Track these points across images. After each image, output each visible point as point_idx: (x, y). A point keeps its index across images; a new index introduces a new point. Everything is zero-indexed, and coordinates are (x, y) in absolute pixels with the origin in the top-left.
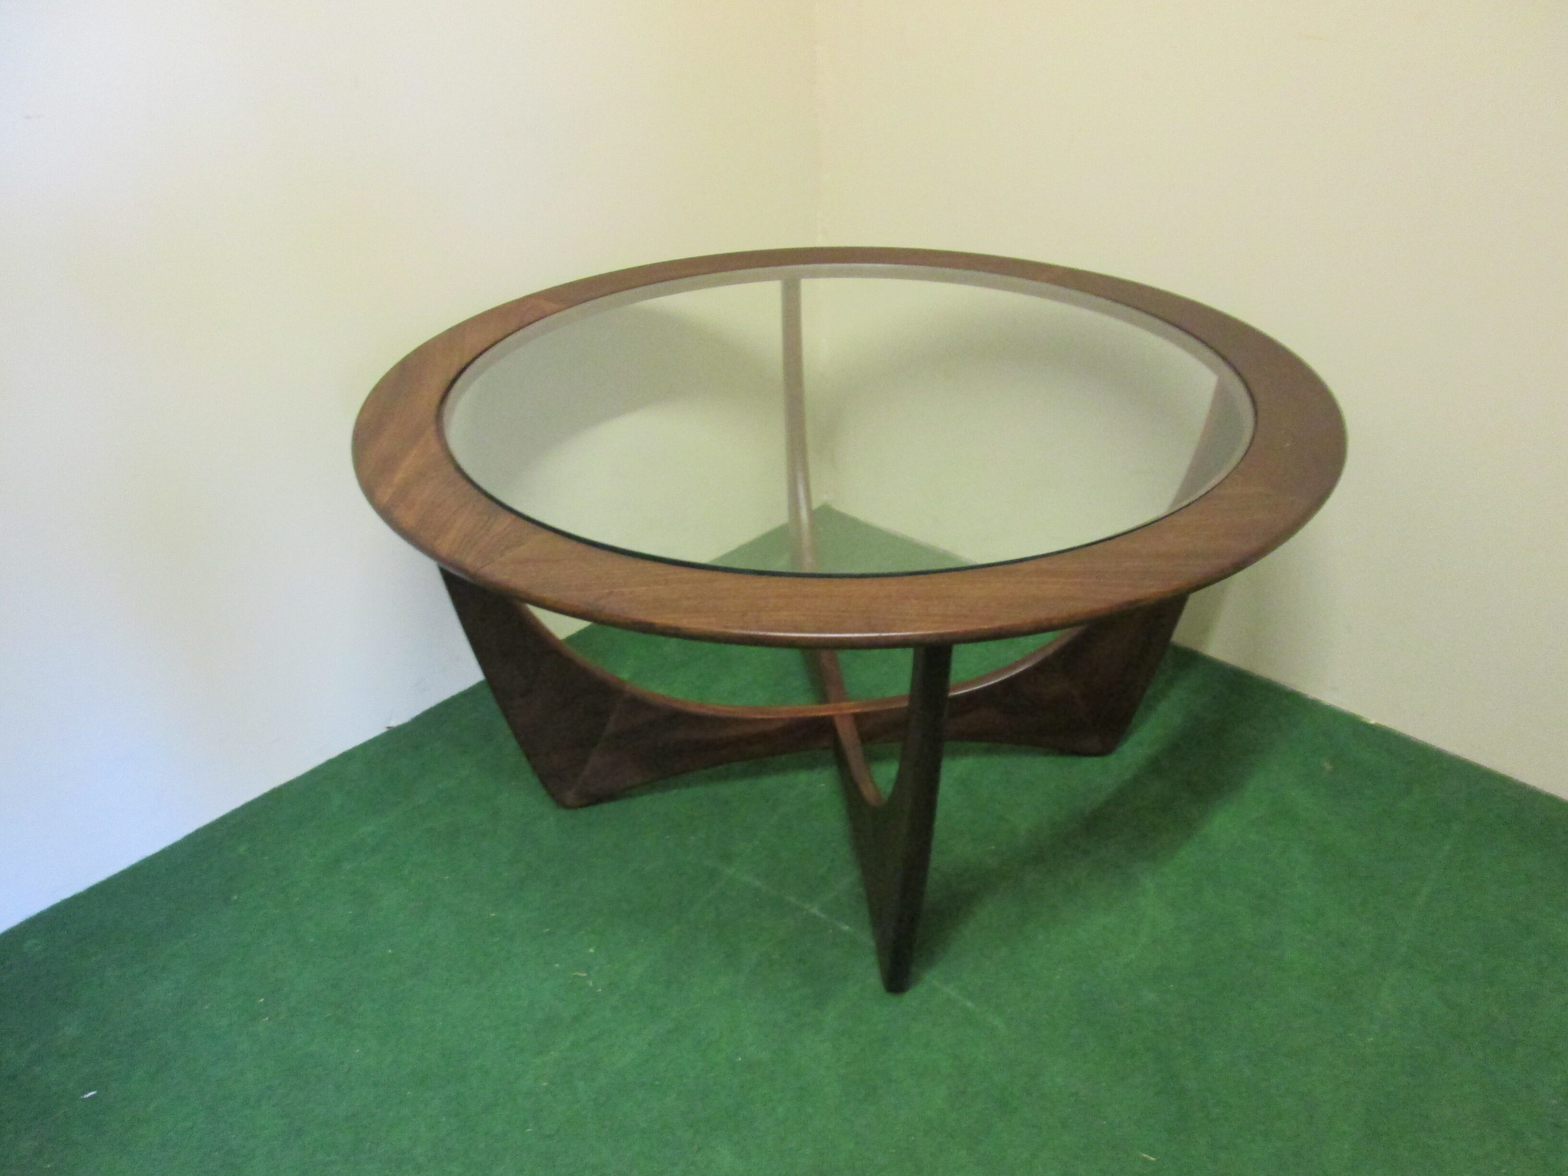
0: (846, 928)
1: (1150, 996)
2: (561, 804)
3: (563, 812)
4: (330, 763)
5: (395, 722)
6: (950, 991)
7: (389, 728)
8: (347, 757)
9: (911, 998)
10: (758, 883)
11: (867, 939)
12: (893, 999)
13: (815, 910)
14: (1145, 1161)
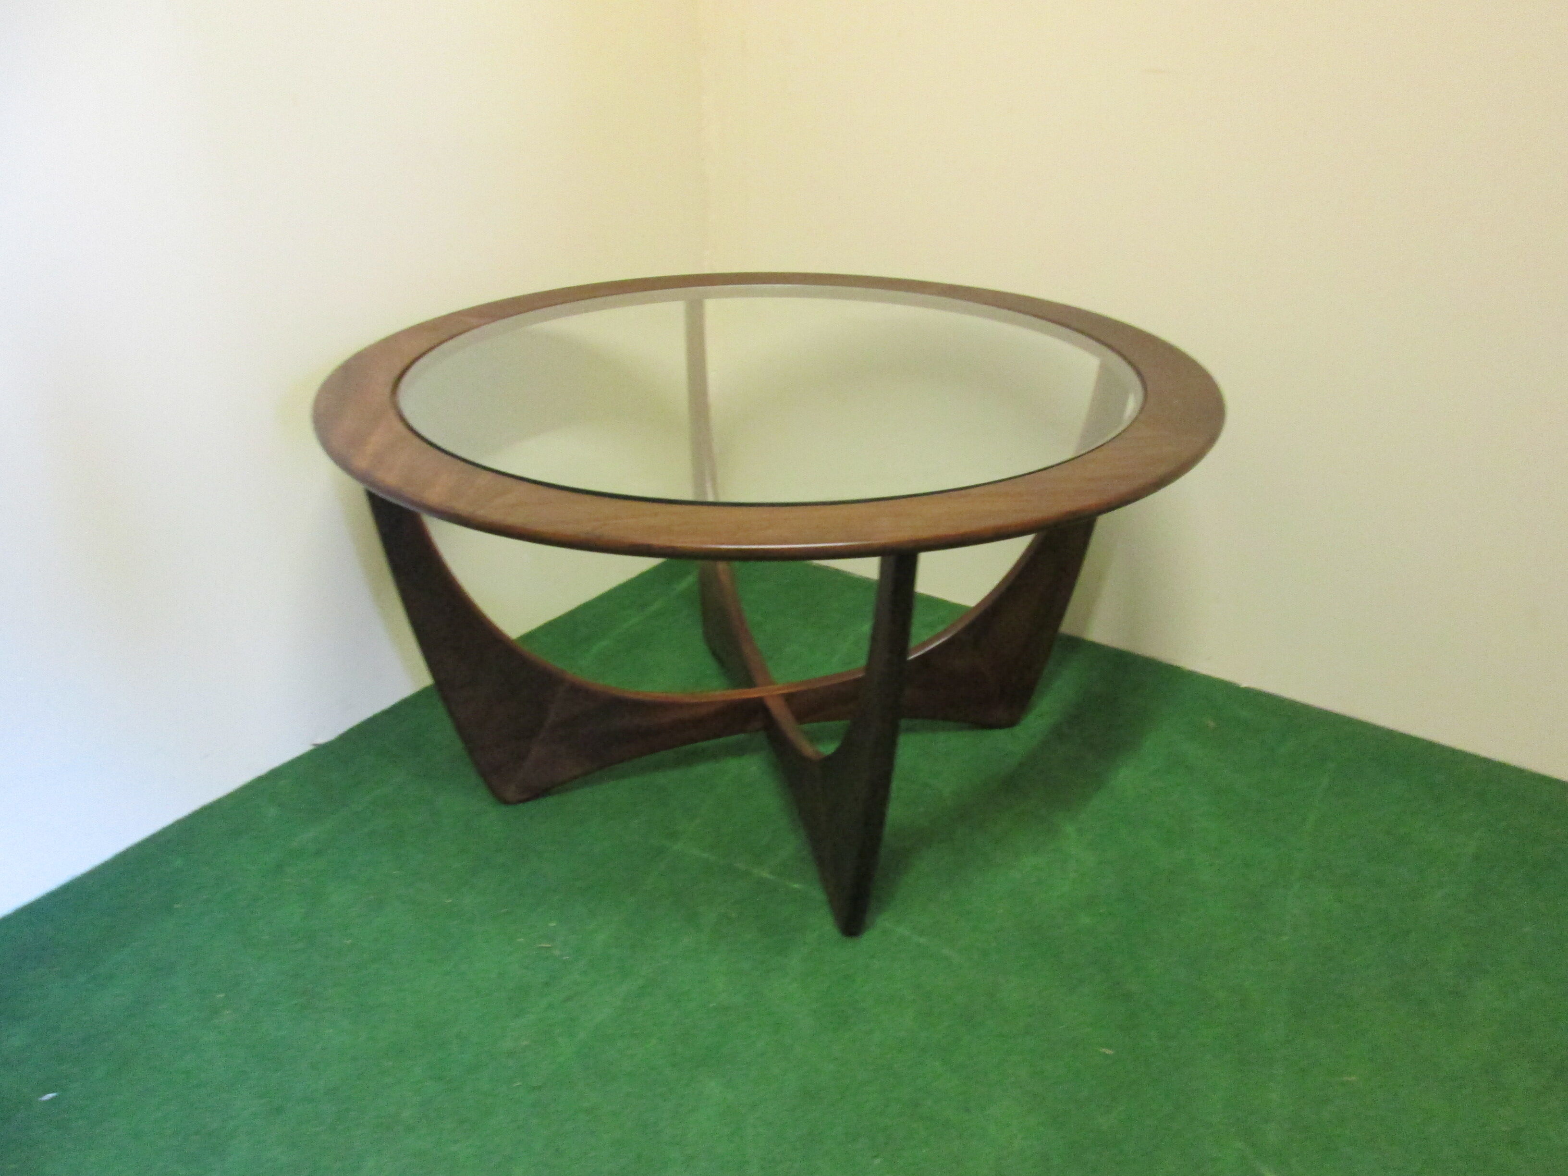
0: (796, 886)
1: (1085, 920)
2: (503, 800)
3: (504, 808)
4: (260, 780)
5: (322, 740)
6: (902, 930)
7: (315, 745)
8: (275, 775)
9: (869, 939)
10: (705, 855)
11: (818, 895)
12: (850, 942)
13: (766, 874)
14: (1106, 1056)
